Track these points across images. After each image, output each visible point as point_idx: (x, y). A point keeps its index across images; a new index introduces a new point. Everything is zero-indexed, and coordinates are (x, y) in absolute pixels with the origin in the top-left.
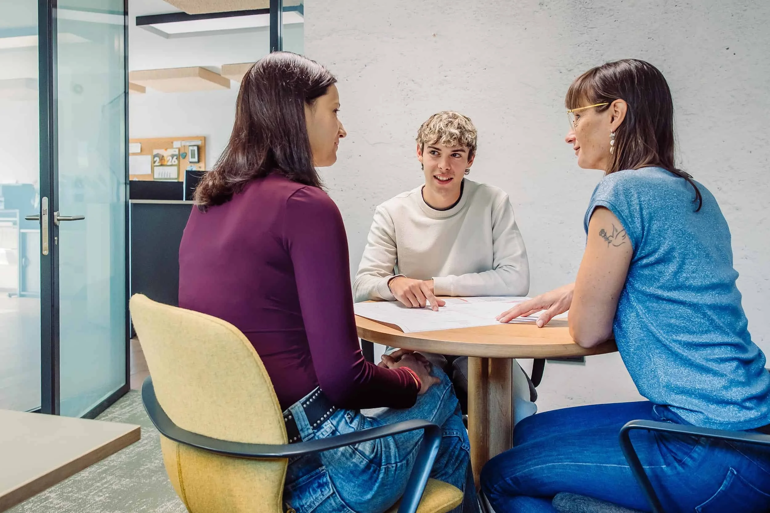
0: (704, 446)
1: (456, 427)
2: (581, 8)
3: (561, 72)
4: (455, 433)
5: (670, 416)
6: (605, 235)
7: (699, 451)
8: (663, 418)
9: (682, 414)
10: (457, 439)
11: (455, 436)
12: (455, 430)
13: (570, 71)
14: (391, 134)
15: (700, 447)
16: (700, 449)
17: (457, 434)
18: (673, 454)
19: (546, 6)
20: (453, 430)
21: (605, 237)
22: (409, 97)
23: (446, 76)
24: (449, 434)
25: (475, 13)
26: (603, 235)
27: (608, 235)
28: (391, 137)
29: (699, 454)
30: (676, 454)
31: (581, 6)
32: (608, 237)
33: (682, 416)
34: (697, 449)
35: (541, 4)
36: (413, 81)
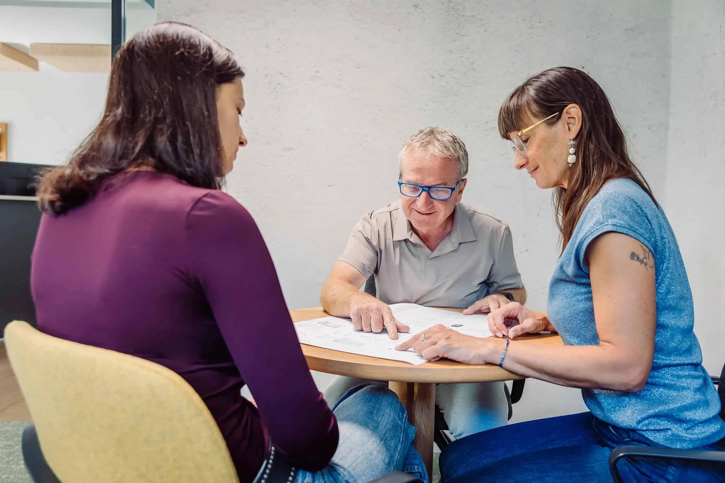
0: (677, 467)
1: (417, 462)
2: (453, 15)
3: (433, 77)
4: (416, 468)
5: (637, 437)
6: (638, 258)
7: (673, 473)
8: (627, 440)
9: (651, 436)
10: (419, 475)
11: (417, 472)
12: (416, 465)
13: (442, 76)
14: (256, 130)
15: (673, 468)
16: (673, 470)
17: (418, 469)
18: (648, 478)
19: (421, 8)
20: (414, 465)
21: (639, 260)
22: (277, 92)
23: (317, 72)
24: (410, 469)
25: (348, 8)
26: (636, 258)
27: (641, 257)
28: (257, 133)
29: (672, 475)
30: (650, 477)
31: (453, 13)
32: (642, 259)
33: (650, 438)
34: (671, 471)
35: (416, 6)
36: (282, 74)
